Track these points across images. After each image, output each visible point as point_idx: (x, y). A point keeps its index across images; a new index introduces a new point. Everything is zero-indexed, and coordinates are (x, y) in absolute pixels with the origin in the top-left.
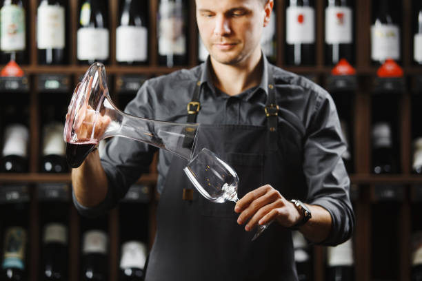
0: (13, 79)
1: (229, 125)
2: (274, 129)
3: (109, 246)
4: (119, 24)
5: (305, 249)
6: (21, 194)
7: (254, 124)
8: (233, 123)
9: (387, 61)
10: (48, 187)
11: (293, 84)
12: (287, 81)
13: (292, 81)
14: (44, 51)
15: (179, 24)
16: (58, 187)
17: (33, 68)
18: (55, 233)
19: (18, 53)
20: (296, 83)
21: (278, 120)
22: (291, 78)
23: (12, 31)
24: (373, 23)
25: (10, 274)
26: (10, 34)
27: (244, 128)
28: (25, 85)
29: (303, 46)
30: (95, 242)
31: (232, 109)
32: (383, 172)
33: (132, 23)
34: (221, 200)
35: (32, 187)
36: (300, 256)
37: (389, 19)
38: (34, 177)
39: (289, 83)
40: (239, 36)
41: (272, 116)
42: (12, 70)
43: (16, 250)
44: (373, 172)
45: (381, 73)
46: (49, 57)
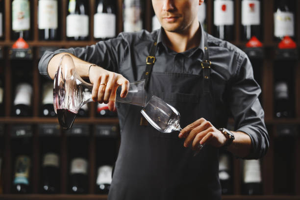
0: (21, 50)
1: (176, 73)
2: (207, 78)
3: (89, 168)
4: (96, 12)
5: (227, 171)
6: (27, 131)
7: (193, 74)
8: (179, 72)
9: (285, 38)
10: (45, 126)
11: (221, 46)
12: (217, 44)
13: (221, 44)
14: (43, 31)
15: (138, 11)
16: (52, 127)
17: (35, 43)
18: (51, 160)
19: (25, 32)
20: (223, 46)
21: (210, 71)
22: (220, 42)
23: (20, 16)
24: (276, 11)
25: (19, 188)
26: (19, 19)
27: (186, 75)
28: (29, 54)
29: (225, 27)
30: (79, 166)
31: (179, 62)
32: (282, 116)
33: (105, 11)
34: (169, 131)
35: (35, 126)
36: (223, 176)
37: (286, 8)
38: (36, 120)
39: (218, 46)
40: (180, 12)
41: (206, 68)
42: (20, 44)
43: (24, 171)
44: (275, 116)
45: (281, 46)
46: (47, 35)
